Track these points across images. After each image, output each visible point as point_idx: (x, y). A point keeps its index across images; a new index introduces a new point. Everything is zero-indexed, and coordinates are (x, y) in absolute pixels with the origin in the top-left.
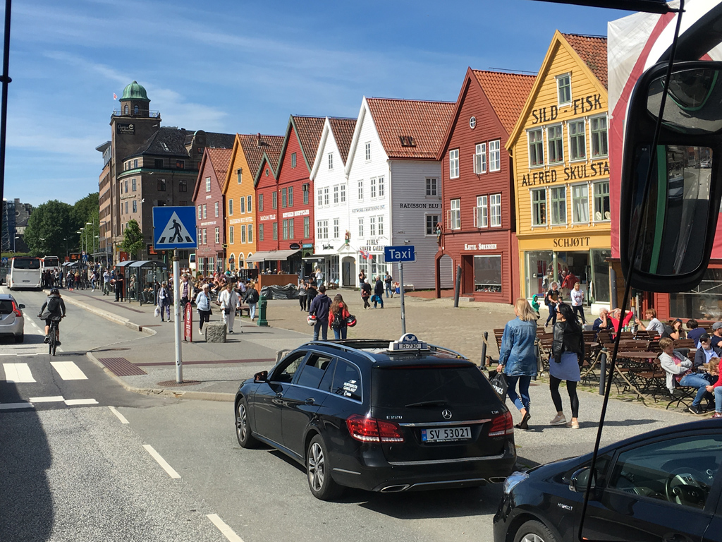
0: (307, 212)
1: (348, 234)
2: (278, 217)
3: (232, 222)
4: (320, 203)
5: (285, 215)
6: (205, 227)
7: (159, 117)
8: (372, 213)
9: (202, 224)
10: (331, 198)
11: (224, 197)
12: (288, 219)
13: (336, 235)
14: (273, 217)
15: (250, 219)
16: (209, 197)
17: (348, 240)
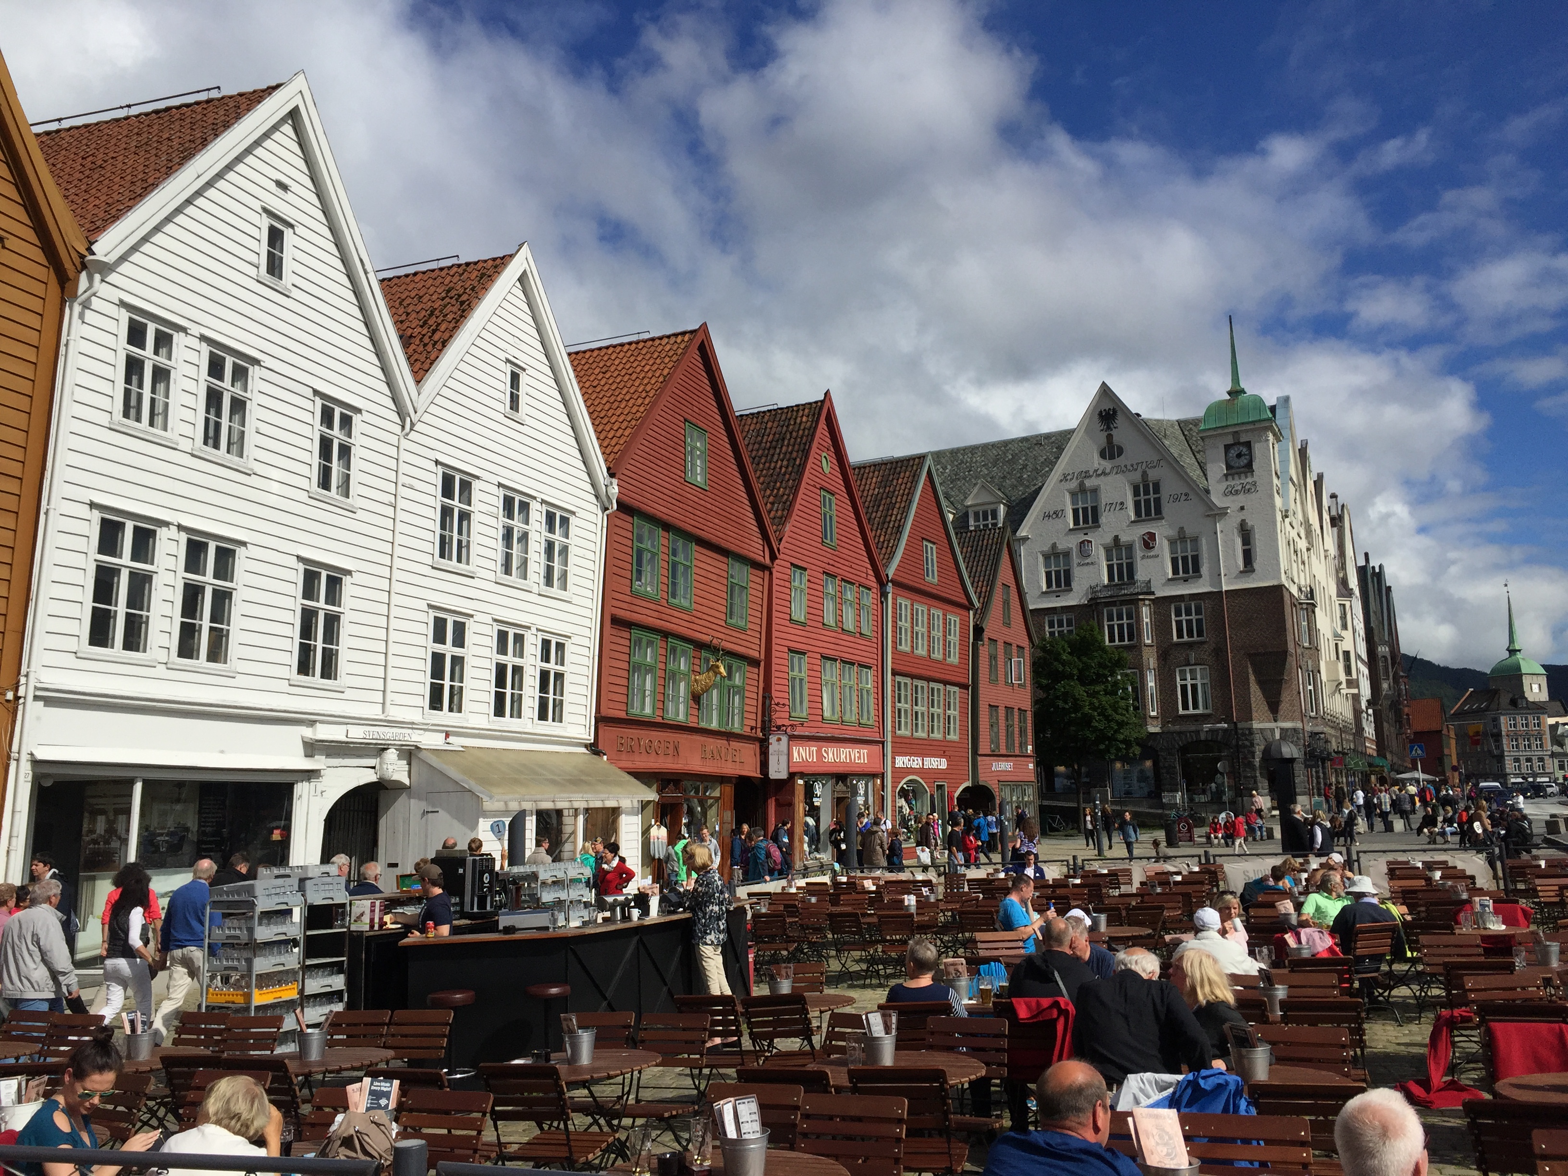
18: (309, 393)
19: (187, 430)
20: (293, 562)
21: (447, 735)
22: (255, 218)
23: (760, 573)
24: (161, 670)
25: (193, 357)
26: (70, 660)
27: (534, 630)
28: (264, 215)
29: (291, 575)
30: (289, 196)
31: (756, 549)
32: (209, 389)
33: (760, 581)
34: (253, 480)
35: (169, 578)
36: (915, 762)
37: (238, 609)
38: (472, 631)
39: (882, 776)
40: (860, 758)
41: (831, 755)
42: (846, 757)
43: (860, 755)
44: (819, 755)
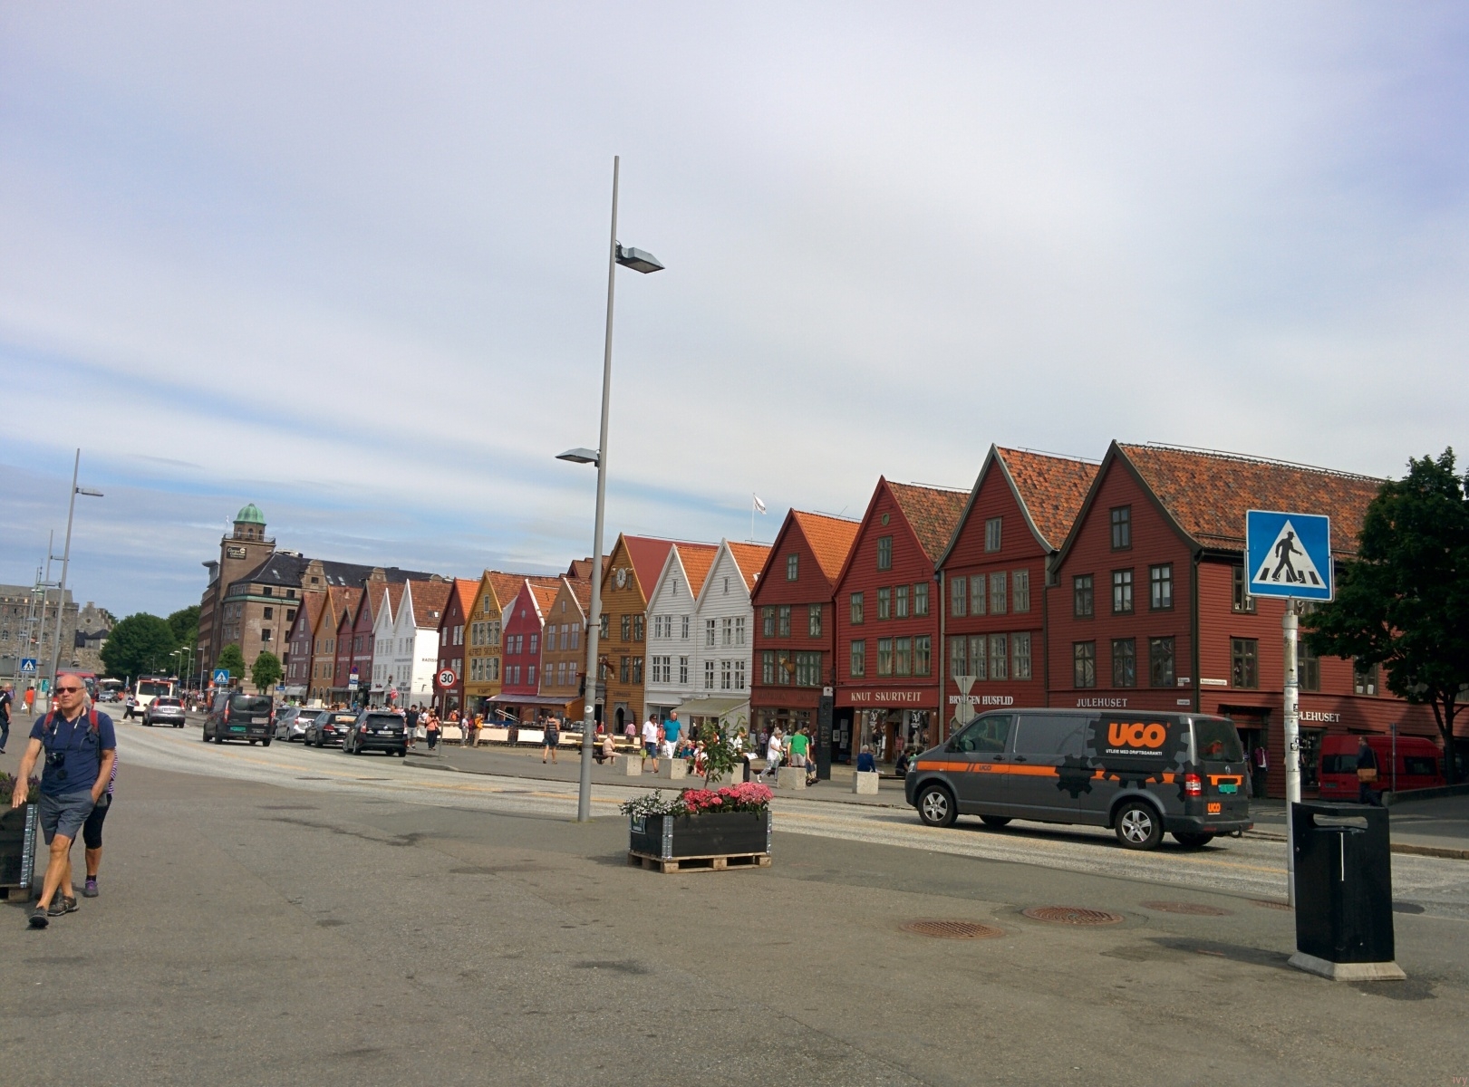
0: (369, 658)
1: (391, 677)
2: (351, 659)
3: (317, 660)
4: (378, 652)
5: (356, 658)
6: (297, 663)
7: (274, 542)
8: (404, 663)
9: (294, 659)
10: (384, 650)
11: (314, 637)
12: (357, 662)
13: (385, 678)
14: (347, 659)
15: (332, 659)
16: (301, 636)
17: (390, 682)
18: (680, 616)
19: (663, 635)
20: (678, 657)
23: (829, 606)
24: (661, 685)
25: (663, 620)
26: (650, 685)
28: (673, 581)
29: (678, 660)
30: (676, 573)
31: (826, 595)
32: (665, 625)
33: (829, 610)
36: (974, 700)
37: (670, 670)
39: (938, 710)
40: (912, 698)
41: (882, 697)
42: (897, 698)
43: (912, 695)
44: (873, 696)
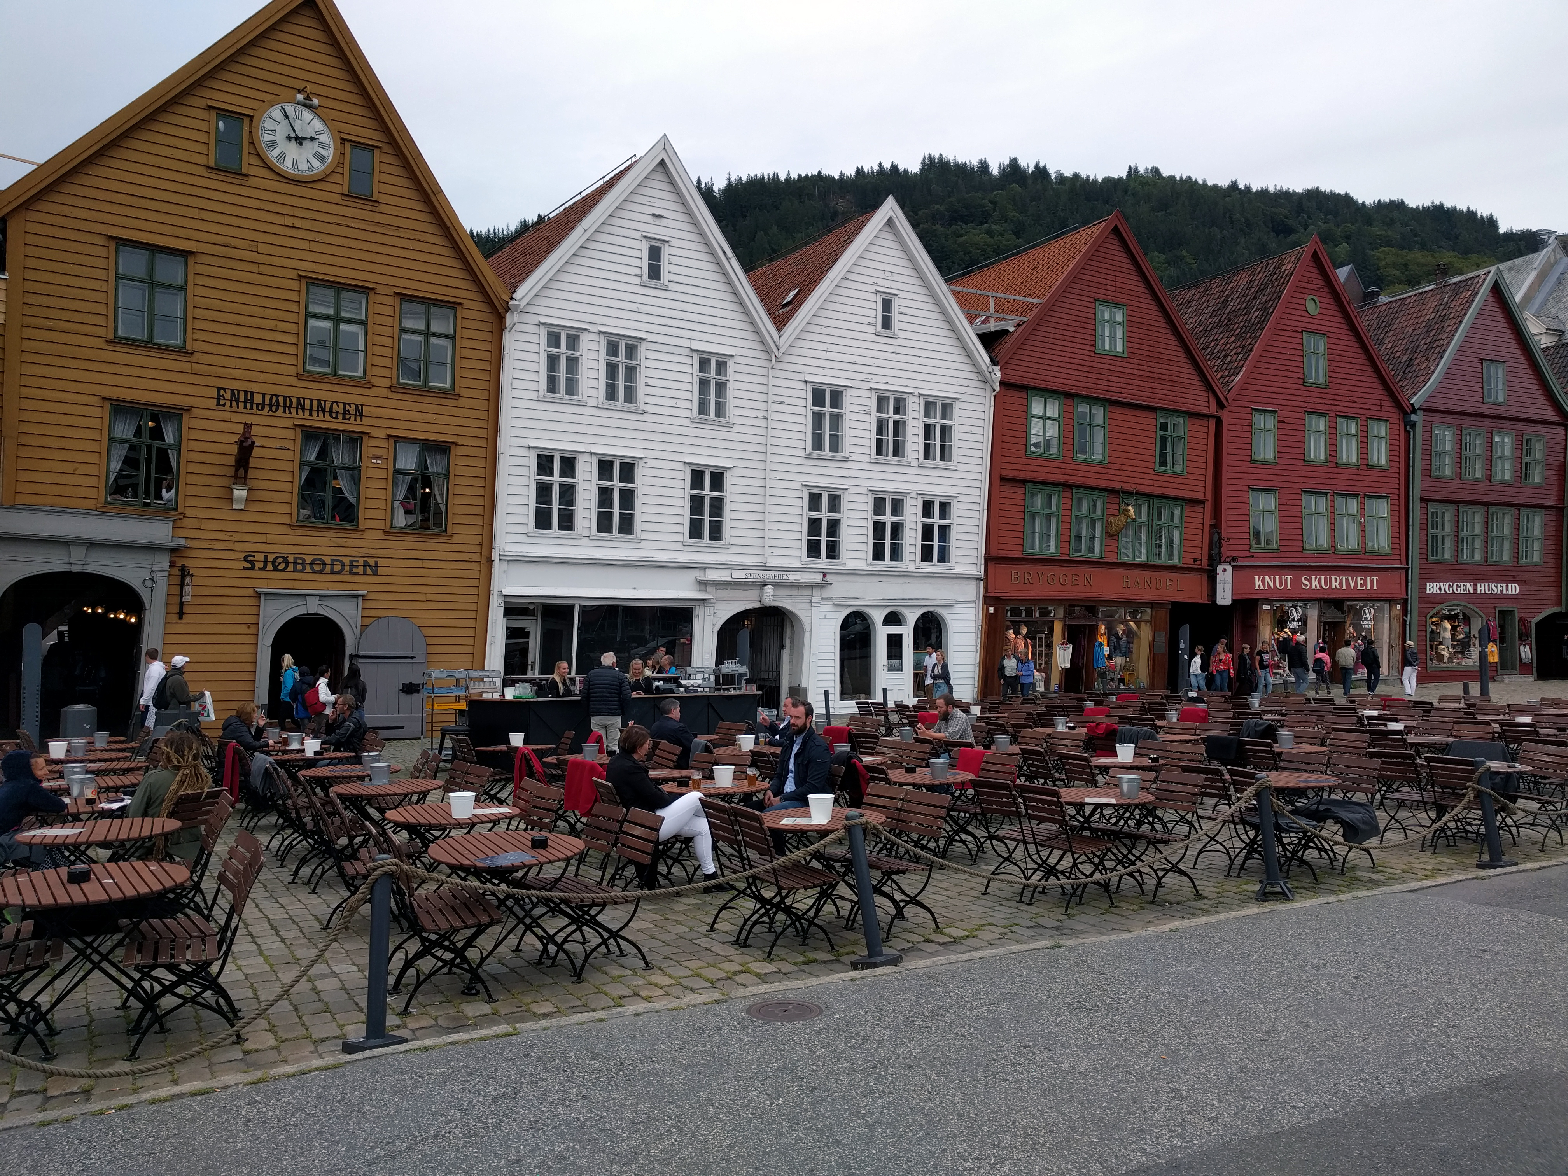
18: (686, 352)
19: (593, 393)
20: (680, 466)
21: (825, 575)
22: (637, 244)
23: (1205, 423)
24: (585, 541)
25: (594, 346)
26: (524, 539)
27: (913, 495)
28: (644, 241)
29: (680, 475)
30: (664, 222)
31: (1200, 401)
32: (608, 364)
33: (1205, 429)
34: (646, 417)
35: (587, 486)
36: (1464, 588)
37: (639, 501)
38: (846, 500)
39: (1405, 603)
40: (1364, 584)
41: (1315, 583)
42: (1341, 584)
43: (1365, 581)
44: (1296, 582)
